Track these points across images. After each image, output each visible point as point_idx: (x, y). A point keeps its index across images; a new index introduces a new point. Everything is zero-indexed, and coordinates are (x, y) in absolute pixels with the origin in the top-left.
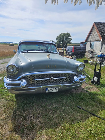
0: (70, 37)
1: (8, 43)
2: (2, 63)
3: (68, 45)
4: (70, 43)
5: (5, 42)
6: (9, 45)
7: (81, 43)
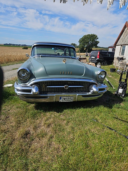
0: (97, 39)
1: (20, 45)
2: (13, 69)
3: (93, 49)
4: (97, 47)
5: (18, 45)
6: (22, 48)
7: (110, 47)
